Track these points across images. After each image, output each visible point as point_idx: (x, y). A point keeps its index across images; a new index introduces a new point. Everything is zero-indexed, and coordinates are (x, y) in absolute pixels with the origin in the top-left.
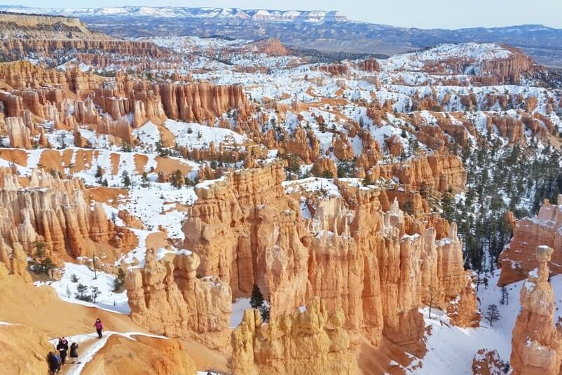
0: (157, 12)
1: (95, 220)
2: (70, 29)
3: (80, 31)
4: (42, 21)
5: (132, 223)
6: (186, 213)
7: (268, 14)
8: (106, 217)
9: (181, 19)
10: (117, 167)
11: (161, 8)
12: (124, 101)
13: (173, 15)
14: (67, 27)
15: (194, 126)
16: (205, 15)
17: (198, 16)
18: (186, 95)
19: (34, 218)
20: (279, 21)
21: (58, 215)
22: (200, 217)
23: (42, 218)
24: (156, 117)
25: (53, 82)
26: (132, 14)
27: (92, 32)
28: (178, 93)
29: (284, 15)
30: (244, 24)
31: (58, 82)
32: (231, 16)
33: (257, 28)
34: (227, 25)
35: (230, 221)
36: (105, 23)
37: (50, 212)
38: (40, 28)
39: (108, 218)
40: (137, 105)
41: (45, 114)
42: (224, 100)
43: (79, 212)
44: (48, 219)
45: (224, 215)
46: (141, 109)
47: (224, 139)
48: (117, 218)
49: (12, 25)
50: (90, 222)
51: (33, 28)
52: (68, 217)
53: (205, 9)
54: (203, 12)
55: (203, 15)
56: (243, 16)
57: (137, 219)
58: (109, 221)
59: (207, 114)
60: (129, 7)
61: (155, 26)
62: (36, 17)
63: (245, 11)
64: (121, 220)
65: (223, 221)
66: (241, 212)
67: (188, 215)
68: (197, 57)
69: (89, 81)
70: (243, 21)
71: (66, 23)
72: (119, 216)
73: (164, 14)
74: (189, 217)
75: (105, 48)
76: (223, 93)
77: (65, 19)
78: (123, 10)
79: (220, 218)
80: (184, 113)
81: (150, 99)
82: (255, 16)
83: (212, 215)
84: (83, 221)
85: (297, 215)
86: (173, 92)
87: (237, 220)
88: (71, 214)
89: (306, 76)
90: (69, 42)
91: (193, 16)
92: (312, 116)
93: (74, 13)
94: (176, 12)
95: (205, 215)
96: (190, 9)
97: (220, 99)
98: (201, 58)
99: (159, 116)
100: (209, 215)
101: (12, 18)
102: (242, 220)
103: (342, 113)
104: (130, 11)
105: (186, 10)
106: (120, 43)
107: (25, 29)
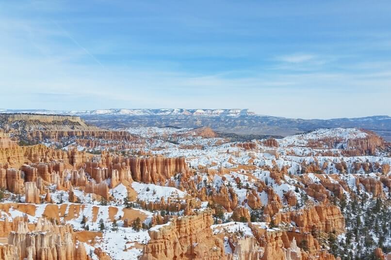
0: (132, 112)
1: (78, 255)
2: (74, 123)
3: (80, 125)
4: (56, 118)
5: (104, 257)
6: (142, 250)
7: (203, 112)
8: (86, 253)
9: (147, 117)
10: (96, 216)
11: (134, 110)
12: (105, 170)
13: (142, 114)
14: (72, 122)
15: (151, 186)
16: (163, 114)
17: (158, 114)
18: (147, 165)
19: (35, 254)
20: (210, 116)
21: (53, 252)
22: (151, 253)
23: (41, 253)
24: (126, 180)
25: (59, 158)
26: (115, 114)
27: (88, 125)
28: (142, 164)
29: (214, 112)
30: (188, 118)
31: (62, 158)
32: (179, 113)
33: (196, 120)
34: (177, 119)
35: (172, 256)
36: (97, 119)
37: (47, 250)
38: (54, 123)
39: (87, 254)
40: (114, 173)
41: (51, 179)
42: (173, 167)
43: (67, 249)
44: (45, 254)
45: (169, 251)
46: (116, 175)
47: (171, 194)
48: (93, 254)
49: (37, 122)
50: (74, 257)
51: (50, 124)
52: (59, 253)
53: (163, 110)
54: (162, 112)
55: (161, 114)
56: (187, 113)
57: (107, 254)
58: (88, 256)
59: (160, 178)
60: (114, 109)
61: (130, 121)
62: (52, 116)
63: (188, 110)
64: (96, 256)
65: (168, 256)
66: (181, 249)
67: (143, 252)
68: (156, 140)
69: (83, 157)
70: (187, 116)
71: (71, 120)
72: (95, 253)
73: (136, 113)
74: (144, 253)
75: (95, 135)
76: (172, 163)
77: (71, 117)
78: (110, 111)
79: (166, 253)
80: (144, 177)
81: (123, 168)
82: (194, 114)
83: (160, 251)
84: (69, 256)
85: (222, 251)
86: (138, 163)
87: (178, 255)
88: (62, 250)
89: (228, 151)
90: (72, 132)
91: (155, 114)
92: (232, 177)
93: (77, 113)
94: (144, 112)
95: (155, 252)
96: (153, 110)
97: (170, 167)
98: (158, 141)
99: (128, 180)
100: (158, 252)
101: (37, 118)
102: (181, 255)
103: (253, 175)
104: (114, 112)
105: (150, 111)
106: (106, 132)
107: (44, 124)
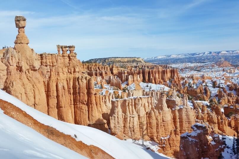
0: (178, 56)
2: (138, 61)
3: (141, 62)
4: (129, 59)
7: (226, 52)
9: (187, 58)
11: (179, 55)
13: (184, 57)
16: (198, 56)
17: (194, 56)
18: (152, 73)
20: (231, 55)
26: (168, 58)
27: (146, 62)
29: (234, 52)
32: (209, 55)
33: (220, 58)
34: (207, 58)
36: (157, 62)
38: (128, 62)
40: (130, 76)
42: (169, 75)
49: (119, 62)
51: (126, 62)
53: (198, 53)
54: (197, 54)
55: (196, 56)
56: (214, 54)
60: (167, 55)
62: (127, 58)
63: (215, 52)
68: (185, 69)
70: (214, 56)
73: (180, 57)
76: (168, 72)
77: (137, 58)
78: (165, 57)
82: (220, 54)
89: (224, 69)
90: (137, 66)
91: (192, 56)
92: (211, 81)
94: (185, 56)
96: (191, 54)
97: (167, 75)
101: (119, 59)
103: (231, 81)
104: (167, 57)
105: (189, 54)
106: (155, 65)
107: (123, 62)
